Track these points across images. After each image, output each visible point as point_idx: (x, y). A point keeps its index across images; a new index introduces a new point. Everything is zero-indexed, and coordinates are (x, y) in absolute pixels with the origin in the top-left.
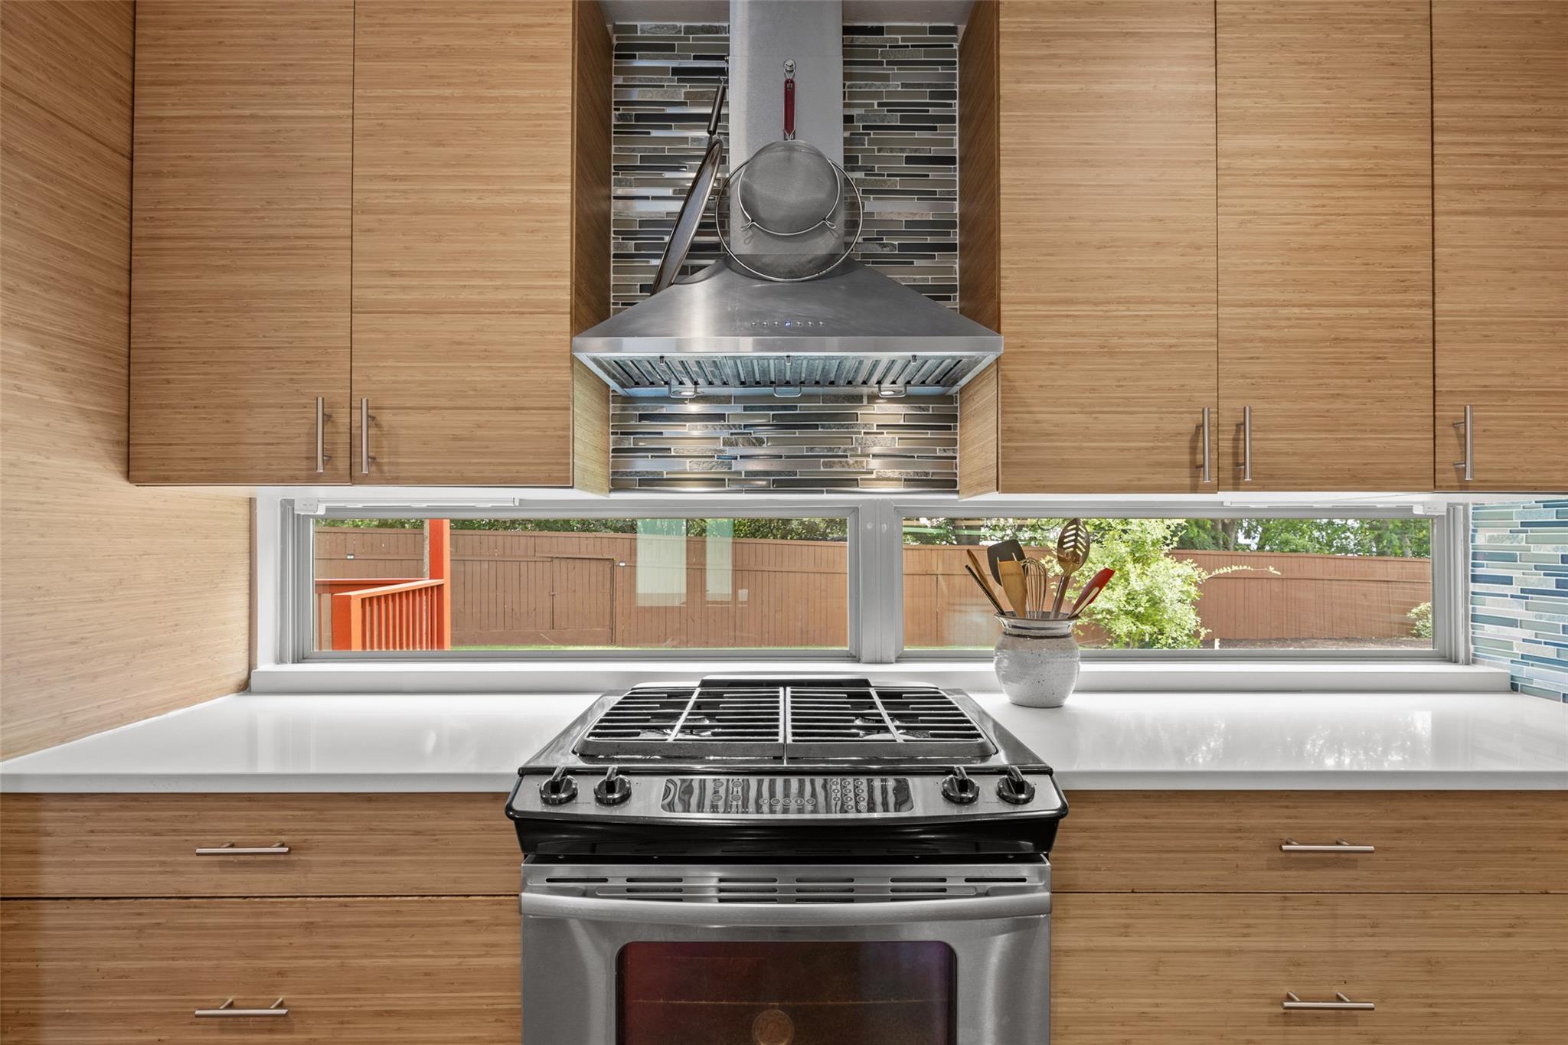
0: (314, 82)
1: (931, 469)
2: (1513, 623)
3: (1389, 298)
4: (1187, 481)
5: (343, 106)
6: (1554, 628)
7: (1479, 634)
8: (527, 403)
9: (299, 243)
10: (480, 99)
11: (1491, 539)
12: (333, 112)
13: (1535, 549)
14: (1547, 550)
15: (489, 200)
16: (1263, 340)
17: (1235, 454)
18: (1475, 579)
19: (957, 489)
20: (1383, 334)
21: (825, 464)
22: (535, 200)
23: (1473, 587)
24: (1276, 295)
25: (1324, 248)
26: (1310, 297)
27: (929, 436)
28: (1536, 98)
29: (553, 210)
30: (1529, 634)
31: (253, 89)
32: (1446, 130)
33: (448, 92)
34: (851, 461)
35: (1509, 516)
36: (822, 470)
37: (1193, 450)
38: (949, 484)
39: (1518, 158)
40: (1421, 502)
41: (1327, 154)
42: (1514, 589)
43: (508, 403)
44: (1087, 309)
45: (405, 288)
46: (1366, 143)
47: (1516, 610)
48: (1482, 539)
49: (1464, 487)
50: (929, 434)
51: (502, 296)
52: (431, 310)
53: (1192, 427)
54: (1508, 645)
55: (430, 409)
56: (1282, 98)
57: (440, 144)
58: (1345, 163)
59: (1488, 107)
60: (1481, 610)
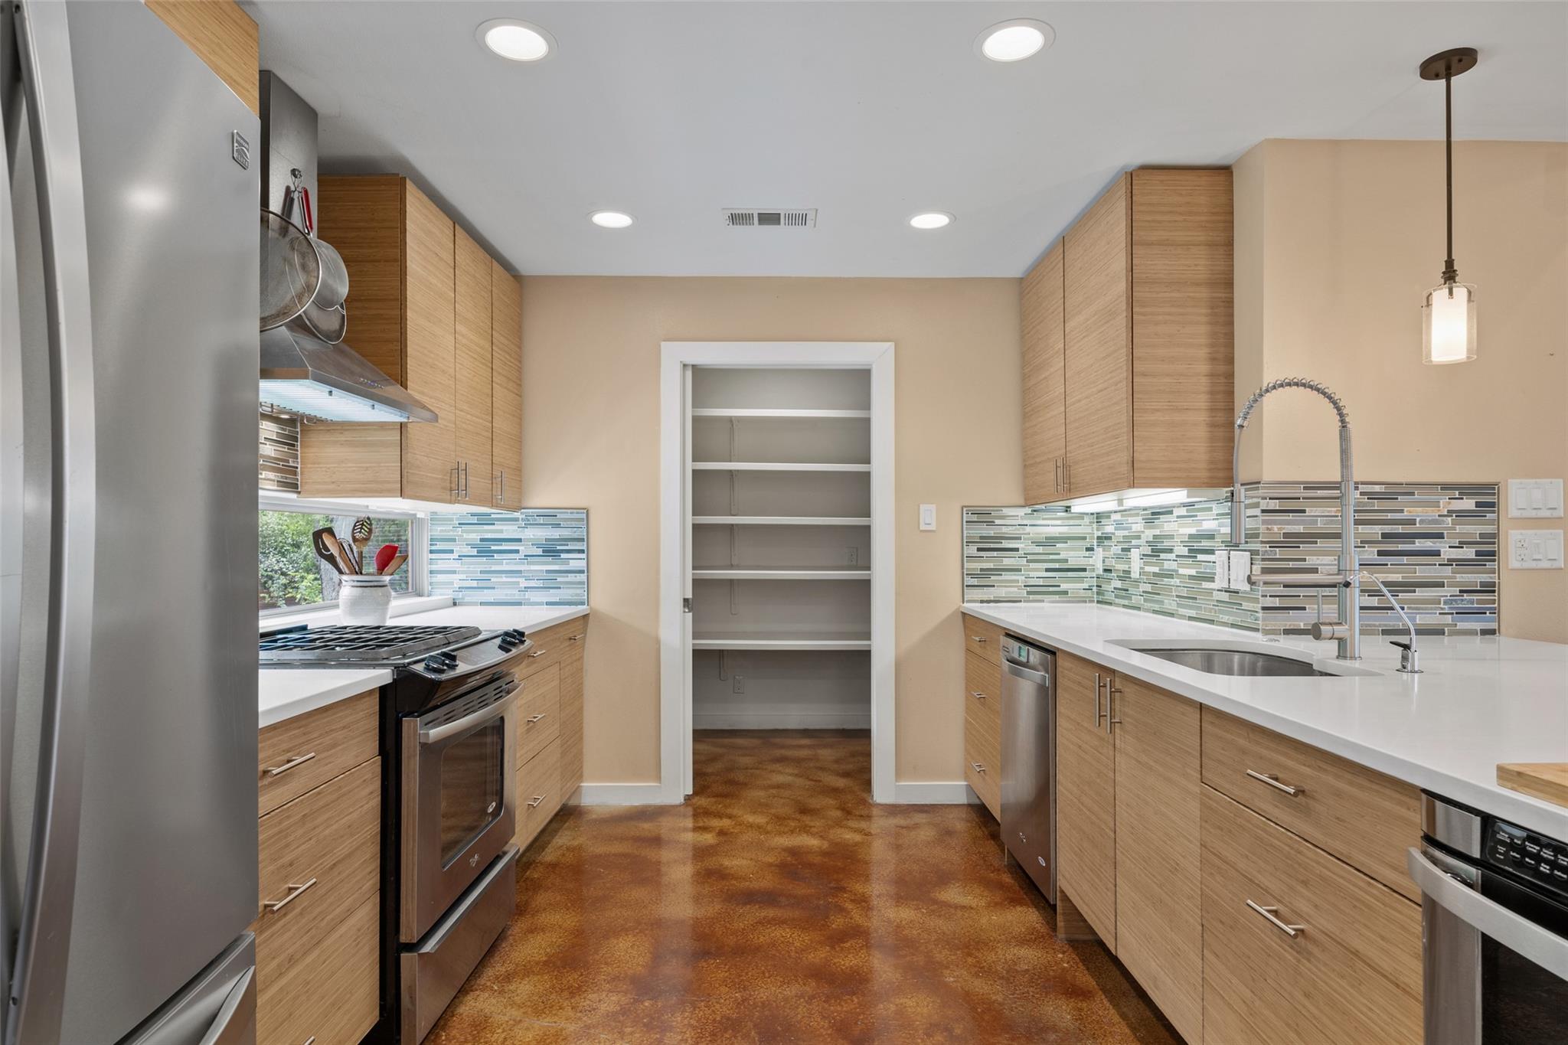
1: (290, 479)
2: (454, 572)
3: (484, 416)
4: (449, 497)
6: (476, 572)
7: (436, 580)
11: (443, 531)
13: (465, 536)
14: (473, 536)
16: (464, 429)
18: (433, 552)
19: (299, 490)
20: (483, 433)
23: (432, 556)
24: (465, 407)
25: (474, 388)
26: (472, 411)
27: (286, 450)
28: (508, 340)
30: (463, 576)
32: (496, 345)
35: (452, 520)
37: (450, 482)
38: (293, 487)
39: (506, 365)
41: (475, 343)
42: (455, 555)
47: (457, 567)
48: (436, 531)
50: (286, 448)
53: (450, 469)
54: (452, 583)
56: (467, 310)
58: (478, 350)
59: (501, 338)
60: (436, 567)
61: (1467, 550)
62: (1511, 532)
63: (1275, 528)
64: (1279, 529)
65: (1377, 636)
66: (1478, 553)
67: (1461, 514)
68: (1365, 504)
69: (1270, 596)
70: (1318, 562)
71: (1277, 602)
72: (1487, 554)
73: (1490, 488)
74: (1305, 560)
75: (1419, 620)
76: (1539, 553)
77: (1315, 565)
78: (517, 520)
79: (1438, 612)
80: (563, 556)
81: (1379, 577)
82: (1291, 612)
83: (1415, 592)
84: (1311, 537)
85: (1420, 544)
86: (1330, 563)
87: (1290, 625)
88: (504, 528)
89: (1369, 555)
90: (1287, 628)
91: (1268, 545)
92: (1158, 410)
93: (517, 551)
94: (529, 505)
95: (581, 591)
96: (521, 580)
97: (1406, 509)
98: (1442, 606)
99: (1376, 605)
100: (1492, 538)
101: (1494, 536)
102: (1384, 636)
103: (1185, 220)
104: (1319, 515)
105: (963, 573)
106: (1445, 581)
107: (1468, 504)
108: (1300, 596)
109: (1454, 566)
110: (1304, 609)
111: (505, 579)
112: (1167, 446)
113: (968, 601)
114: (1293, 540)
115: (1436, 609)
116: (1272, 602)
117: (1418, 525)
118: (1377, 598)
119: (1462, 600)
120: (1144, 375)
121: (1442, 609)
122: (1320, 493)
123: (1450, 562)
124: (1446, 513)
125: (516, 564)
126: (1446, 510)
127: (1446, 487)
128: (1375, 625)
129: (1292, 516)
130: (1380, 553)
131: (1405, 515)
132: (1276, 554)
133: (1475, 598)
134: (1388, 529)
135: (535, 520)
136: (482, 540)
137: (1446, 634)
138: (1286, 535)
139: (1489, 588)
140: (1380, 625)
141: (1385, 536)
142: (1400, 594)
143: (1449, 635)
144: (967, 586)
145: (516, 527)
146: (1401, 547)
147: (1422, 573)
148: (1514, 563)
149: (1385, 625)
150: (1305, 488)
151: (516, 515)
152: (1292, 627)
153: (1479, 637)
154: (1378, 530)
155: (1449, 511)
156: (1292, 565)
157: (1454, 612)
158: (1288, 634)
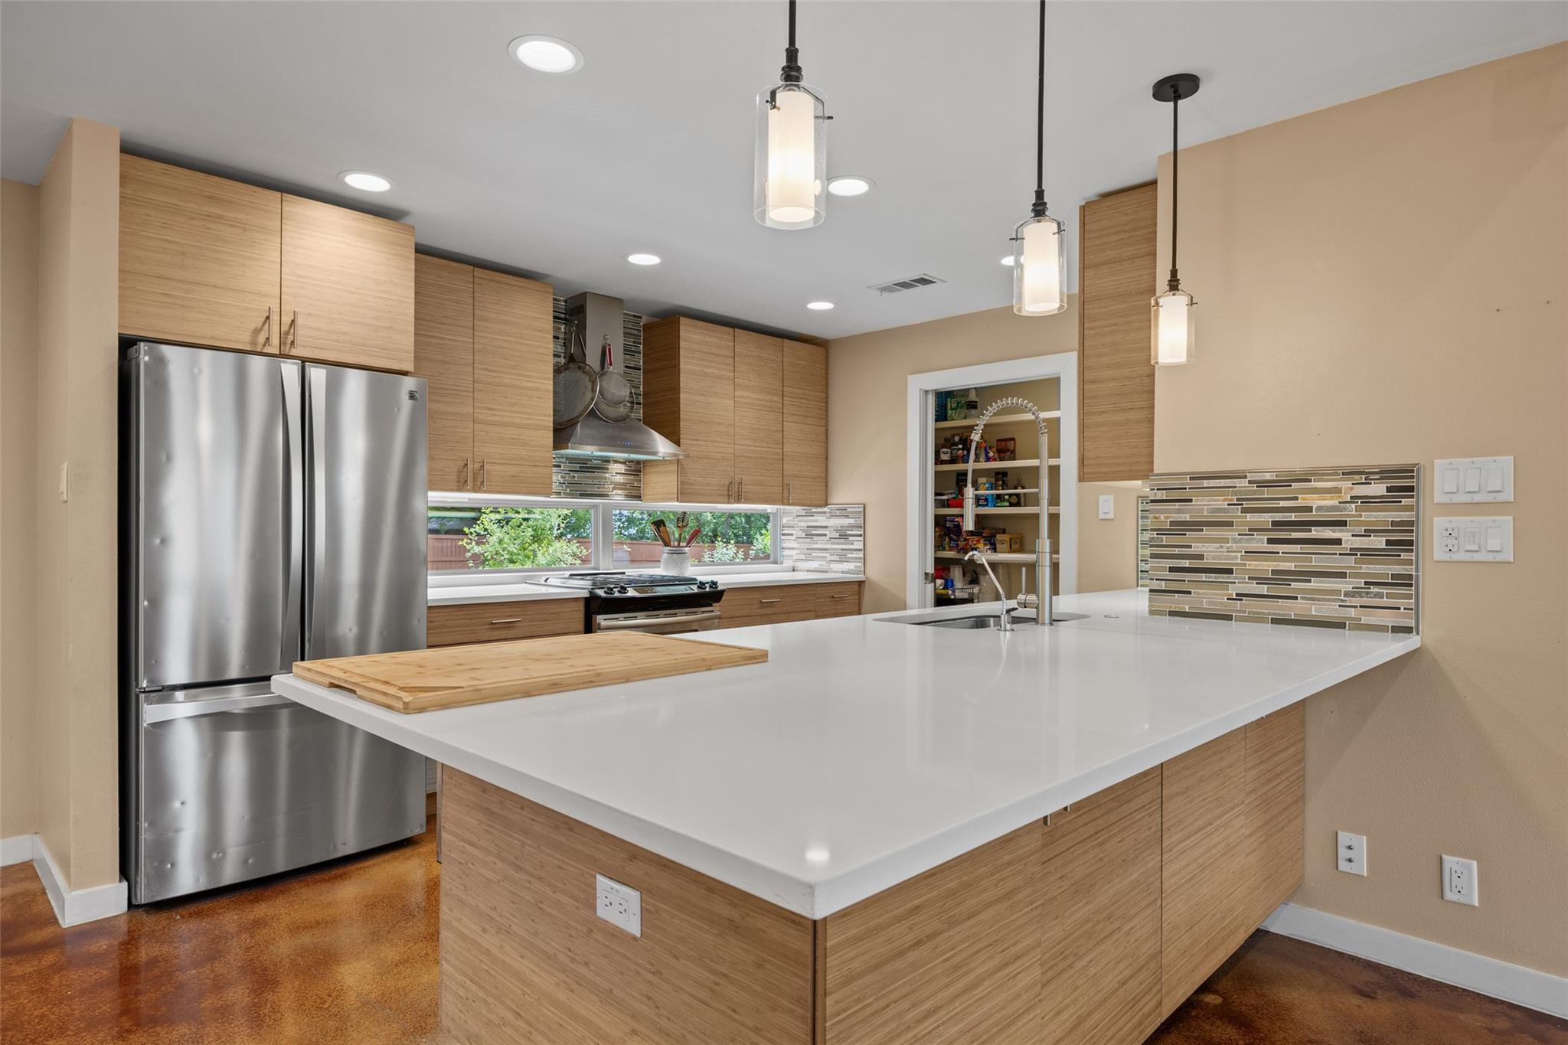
0: (459, 326)
1: (634, 493)
2: (793, 549)
3: (772, 446)
4: (727, 500)
5: (470, 338)
6: (804, 549)
7: (784, 553)
8: (538, 464)
9: (453, 392)
10: (521, 344)
11: (788, 521)
12: (465, 339)
13: (800, 524)
14: (803, 524)
15: (524, 384)
16: (745, 457)
17: (738, 492)
18: (783, 535)
19: (643, 499)
20: (771, 457)
21: (598, 488)
22: (541, 386)
23: (783, 537)
24: (747, 442)
25: (759, 429)
26: (756, 444)
28: (805, 389)
29: (547, 391)
30: (798, 552)
31: (434, 325)
32: (787, 396)
33: (509, 339)
34: (606, 486)
35: (792, 513)
36: (596, 490)
37: (728, 490)
38: (638, 497)
39: (802, 407)
40: (769, 508)
41: (760, 400)
43: (532, 464)
44: (702, 443)
45: (494, 415)
46: (769, 397)
47: (795, 545)
48: (784, 521)
49: (789, 504)
50: (632, 477)
51: (530, 422)
52: (504, 425)
53: (727, 483)
54: (792, 556)
55: (503, 464)
56: (750, 380)
57: (506, 359)
58: (764, 403)
59: (796, 391)
60: (784, 545)
61: (1375, 538)
62: (1436, 519)
63: (1162, 517)
64: (1165, 518)
65: (1266, 625)
66: (1388, 543)
67: (1366, 500)
68: (1255, 492)
69: (1156, 579)
70: (1204, 549)
71: (1163, 585)
72: (1402, 541)
73: (1408, 471)
74: (1190, 547)
75: (1315, 611)
76: (1474, 542)
77: (1200, 551)
78: (825, 513)
79: (1338, 604)
80: (851, 538)
81: (1268, 566)
82: (1176, 595)
83: (1310, 582)
84: (1197, 525)
85: (1316, 533)
86: (1215, 550)
87: (1175, 608)
88: (818, 518)
89: (1257, 543)
90: (1172, 610)
91: (1155, 533)
92: (1105, 412)
93: (825, 535)
94: (834, 502)
95: (860, 564)
96: (828, 555)
97: (1300, 496)
98: (1342, 598)
99: (1266, 593)
100: (1409, 525)
101: (1411, 523)
102: (1274, 625)
103: (1131, 236)
104: (1204, 505)
105: (1138, 559)
106: (1348, 571)
107: (1378, 489)
108: (1185, 581)
109: (1359, 556)
110: (1190, 593)
111: (819, 554)
112: (1112, 444)
113: (1142, 586)
114: (1180, 527)
115: (1335, 600)
116: (1159, 586)
117: (1314, 513)
118: (1266, 586)
119: (1368, 593)
120: (1093, 382)
121: (1342, 601)
122: (1206, 483)
123: (1353, 552)
124: (1349, 500)
125: (825, 544)
126: (1349, 496)
127: (1349, 473)
128: (1262, 613)
129: (1179, 505)
130: (1271, 541)
131: (1299, 503)
132: (1162, 541)
133: (1385, 591)
134: (1279, 517)
135: (835, 513)
136: (808, 527)
137: (1347, 628)
138: (1172, 523)
139: (1404, 581)
140: (1269, 614)
141: (1275, 523)
142: (1292, 584)
143: (1349, 629)
144: (1141, 571)
145: (824, 518)
146: (1295, 535)
147: (1316, 563)
148: (1439, 554)
149: (1274, 614)
150: (1191, 479)
151: (825, 509)
152: (1177, 610)
153: (1390, 634)
154: (1268, 518)
155: (1351, 498)
156: (1178, 551)
157: (1358, 605)
158: (1173, 616)
